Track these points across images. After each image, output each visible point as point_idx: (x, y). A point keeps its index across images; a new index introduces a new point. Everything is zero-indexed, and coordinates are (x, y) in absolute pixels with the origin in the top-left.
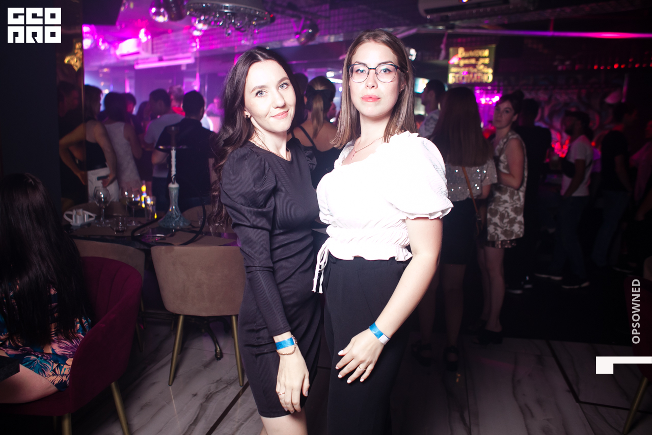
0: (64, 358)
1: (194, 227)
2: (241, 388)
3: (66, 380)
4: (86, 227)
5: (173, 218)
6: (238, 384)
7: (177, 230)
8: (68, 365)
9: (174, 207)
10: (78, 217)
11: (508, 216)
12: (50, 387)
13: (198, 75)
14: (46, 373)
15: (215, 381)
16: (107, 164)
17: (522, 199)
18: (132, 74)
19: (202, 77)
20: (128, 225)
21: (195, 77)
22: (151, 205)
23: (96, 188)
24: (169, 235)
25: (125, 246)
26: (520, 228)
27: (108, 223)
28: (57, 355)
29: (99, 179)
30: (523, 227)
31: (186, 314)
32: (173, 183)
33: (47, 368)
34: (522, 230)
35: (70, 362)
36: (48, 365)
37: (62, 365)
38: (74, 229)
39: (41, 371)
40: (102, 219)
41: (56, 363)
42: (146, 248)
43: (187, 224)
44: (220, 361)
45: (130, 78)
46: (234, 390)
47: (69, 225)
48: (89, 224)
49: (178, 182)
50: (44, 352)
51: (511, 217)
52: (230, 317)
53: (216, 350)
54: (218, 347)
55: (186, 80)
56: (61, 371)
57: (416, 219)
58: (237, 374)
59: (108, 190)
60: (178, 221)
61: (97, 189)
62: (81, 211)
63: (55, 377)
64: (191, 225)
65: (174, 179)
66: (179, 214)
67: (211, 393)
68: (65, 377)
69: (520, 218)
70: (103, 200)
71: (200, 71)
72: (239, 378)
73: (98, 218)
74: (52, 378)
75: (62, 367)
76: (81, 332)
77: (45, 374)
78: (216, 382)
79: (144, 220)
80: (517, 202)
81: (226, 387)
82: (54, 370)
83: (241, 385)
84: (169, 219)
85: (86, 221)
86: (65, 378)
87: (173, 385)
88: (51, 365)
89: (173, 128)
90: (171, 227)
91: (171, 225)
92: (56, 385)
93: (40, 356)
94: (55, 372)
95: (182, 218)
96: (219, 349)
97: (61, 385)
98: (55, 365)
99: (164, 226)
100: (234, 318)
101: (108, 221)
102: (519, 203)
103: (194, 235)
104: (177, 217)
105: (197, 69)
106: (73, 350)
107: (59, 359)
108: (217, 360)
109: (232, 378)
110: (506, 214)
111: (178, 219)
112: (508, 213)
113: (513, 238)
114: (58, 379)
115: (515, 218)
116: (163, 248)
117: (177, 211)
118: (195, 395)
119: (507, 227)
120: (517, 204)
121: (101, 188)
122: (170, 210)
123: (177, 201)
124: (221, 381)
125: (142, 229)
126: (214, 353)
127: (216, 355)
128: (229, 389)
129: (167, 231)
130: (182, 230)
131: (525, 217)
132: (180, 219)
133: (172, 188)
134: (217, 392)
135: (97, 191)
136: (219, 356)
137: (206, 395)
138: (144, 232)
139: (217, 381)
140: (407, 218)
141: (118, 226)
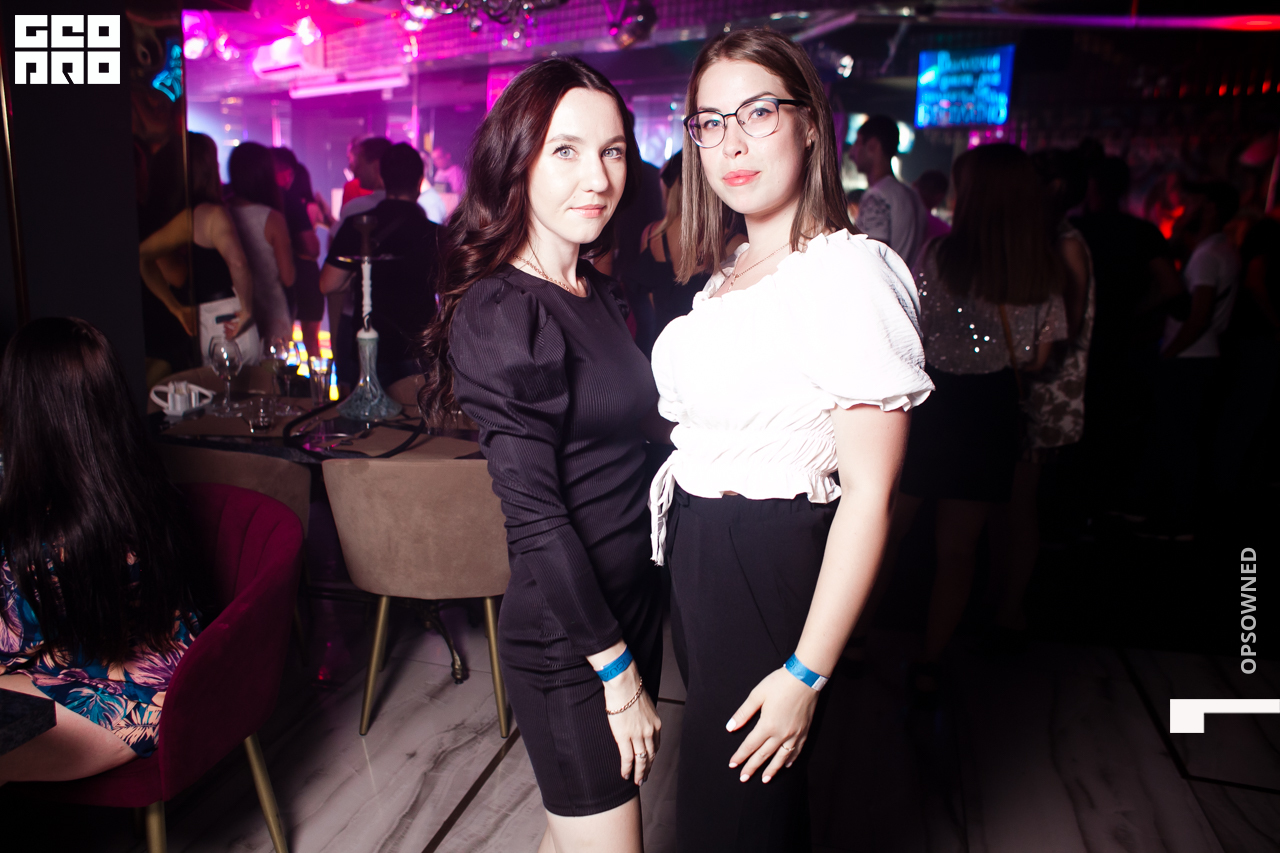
0: (149, 691)
1: (408, 418)
2: (504, 741)
3: (153, 735)
4: (195, 418)
5: (366, 399)
6: (498, 733)
7: (373, 425)
8: (155, 705)
9: (368, 379)
10: (178, 397)
11: (1052, 399)
12: (122, 749)
13: (415, 109)
14: (114, 723)
15: (453, 726)
16: (234, 289)
17: (1082, 365)
18: (287, 107)
19: (424, 113)
20: (277, 413)
21: (409, 113)
22: (323, 374)
23: (213, 339)
24: (358, 435)
25: (271, 458)
26: (1076, 423)
27: (238, 410)
28: (135, 684)
29: (220, 319)
30: (1081, 421)
31: (393, 594)
32: (367, 330)
33: (114, 712)
34: (1079, 428)
35: (159, 698)
36: (117, 706)
37: (144, 706)
38: (171, 422)
39: (104, 717)
40: (225, 402)
41: (132, 700)
42: (313, 461)
43: (395, 412)
44: (461, 686)
45: (282, 115)
46: (489, 746)
47: (160, 413)
48: (200, 412)
49: (376, 328)
50: (110, 677)
51: (1057, 402)
52: (482, 600)
53: (453, 664)
54: (457, 658)
55: (393, 119)
56: (142, 717)
57: (854, 407)
58: (496, 713)
59: (237, 345)
60: (377, 406)
61: (215, 341)
62: (183, 386)
63: (131, 729)
64: (402, 413)
65: (368, 321)
66: (379, 392)
67: (443, 752)
68: (151, 729)
69: (1077, 404)
70: (227, 363)
71: (419, 101)
72: (499, 720)
73: (217, 399)
74: (126, 732)
75: (145, 709)
76: (182, 639)
77: (110, 723)
78: (454, 729)
79: (309, 404)
80: (1072, 371)
81: (474, 738)
82: (129, 717)
83: (504, 735)
84: (359, 402)
85: (194, 405)
86: (150, 732)
87: (369, 734)
88: (122, 706)
89: (365, 219)
90: (362, 418)
91: (362, 413)
92: (134, 746)
93: (101, 686)
94: (132, 721)
95: (384, 400)
96: (459, 663)
97: (142, 746)
98: (131, 705)
99: (349, 415)
100: (489, 603)
101: (237, 406)
102: (1076, 373)
103: (408, 435)
104: (374, 397)
105: (414, 98)
106: (166, 675)
107: (139, 693)
108: (456, 683)
109: (486, 721)
110: (1047, 396)
111: (376, 401)
112: (1051, 394)
113: (1060, 443)
114: (136, 734)
115: (1066, 405)
116: (347, 462)
117: (374, 386)
118: (412, 755)
119: (1047, 421)
120: (1071, 375)
121: (223, 340)
122: (361, 383)
123: (373, 366)
124: (465, 727)
125: (306, 422)
126: (450, 670)
127: (454, 674)
128: (480, 743)
129: (355, 426)
130: (384, 423)
131: (1086, 401)
132: (381, 400)
133: (365, 340)
134: (457, 749)
135: (215, 345)
136: (459, 677)
137: (434, 756)
138: (310, 429)
139: (457, 727)
140: (836, 405)
141: (258, 417)
